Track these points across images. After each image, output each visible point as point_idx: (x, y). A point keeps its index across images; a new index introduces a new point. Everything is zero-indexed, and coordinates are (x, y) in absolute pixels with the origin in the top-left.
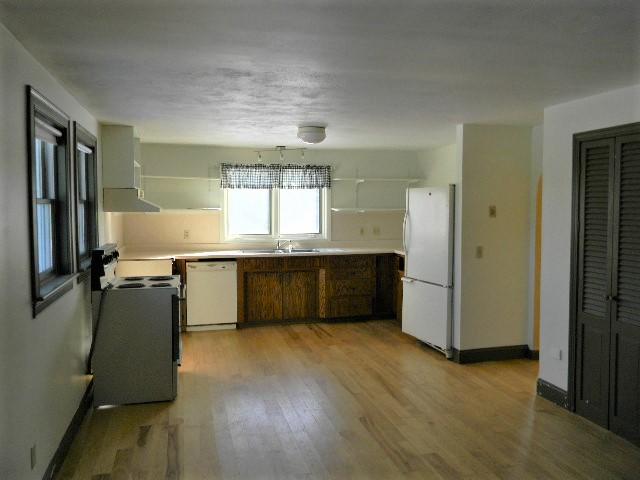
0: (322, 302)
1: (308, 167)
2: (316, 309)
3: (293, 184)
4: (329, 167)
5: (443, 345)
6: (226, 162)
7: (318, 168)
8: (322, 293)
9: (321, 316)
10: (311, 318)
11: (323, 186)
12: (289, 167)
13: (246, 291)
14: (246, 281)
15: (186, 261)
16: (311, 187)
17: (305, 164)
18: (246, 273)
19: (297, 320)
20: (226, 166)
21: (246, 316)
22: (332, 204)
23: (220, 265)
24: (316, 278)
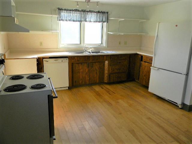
0: (106, 75)
1: (99, 12)
2: (103, 78)
3: (92, 20)
4: (108, 13)
5: (179, 102)
6: (60, 7)
7: (103, 13)
8: (106, 72)
9: (105, 81)
10: (101, 83)
11: (105, 22)
12: (90, 11)
13: (72, 72)
14: (72, 68)
15: (43, 58)
16: (99, 22)
17: (97, 11)
18: (72, 63)
19: (95, 84)
20: (60, 9)
21: (73, 83)
22: (108, 30)
23: (60, 60)
24: (104, 65)
